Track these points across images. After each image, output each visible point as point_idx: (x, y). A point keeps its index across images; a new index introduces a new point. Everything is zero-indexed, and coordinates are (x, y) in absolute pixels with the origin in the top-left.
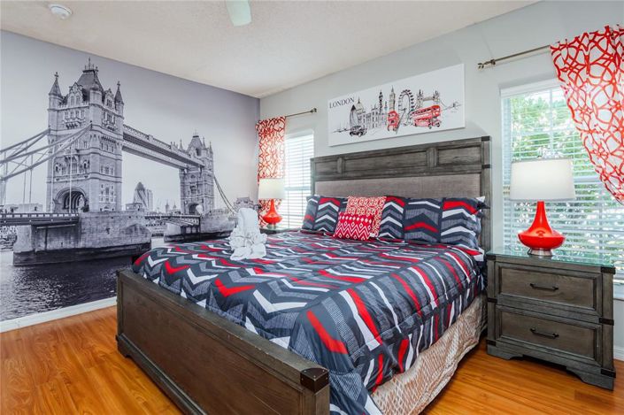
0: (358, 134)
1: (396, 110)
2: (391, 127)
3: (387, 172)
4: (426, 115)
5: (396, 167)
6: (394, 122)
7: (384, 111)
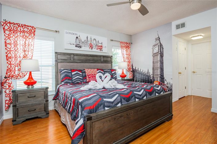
0: (79, 47)
1: (92, 43)
2: (90, 48)
3: (90, 62)
4: (99, 47)
5: (93, 60)
6: (91, 47)
7: (88, 42)
